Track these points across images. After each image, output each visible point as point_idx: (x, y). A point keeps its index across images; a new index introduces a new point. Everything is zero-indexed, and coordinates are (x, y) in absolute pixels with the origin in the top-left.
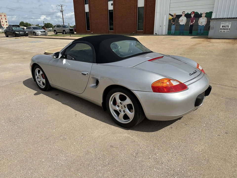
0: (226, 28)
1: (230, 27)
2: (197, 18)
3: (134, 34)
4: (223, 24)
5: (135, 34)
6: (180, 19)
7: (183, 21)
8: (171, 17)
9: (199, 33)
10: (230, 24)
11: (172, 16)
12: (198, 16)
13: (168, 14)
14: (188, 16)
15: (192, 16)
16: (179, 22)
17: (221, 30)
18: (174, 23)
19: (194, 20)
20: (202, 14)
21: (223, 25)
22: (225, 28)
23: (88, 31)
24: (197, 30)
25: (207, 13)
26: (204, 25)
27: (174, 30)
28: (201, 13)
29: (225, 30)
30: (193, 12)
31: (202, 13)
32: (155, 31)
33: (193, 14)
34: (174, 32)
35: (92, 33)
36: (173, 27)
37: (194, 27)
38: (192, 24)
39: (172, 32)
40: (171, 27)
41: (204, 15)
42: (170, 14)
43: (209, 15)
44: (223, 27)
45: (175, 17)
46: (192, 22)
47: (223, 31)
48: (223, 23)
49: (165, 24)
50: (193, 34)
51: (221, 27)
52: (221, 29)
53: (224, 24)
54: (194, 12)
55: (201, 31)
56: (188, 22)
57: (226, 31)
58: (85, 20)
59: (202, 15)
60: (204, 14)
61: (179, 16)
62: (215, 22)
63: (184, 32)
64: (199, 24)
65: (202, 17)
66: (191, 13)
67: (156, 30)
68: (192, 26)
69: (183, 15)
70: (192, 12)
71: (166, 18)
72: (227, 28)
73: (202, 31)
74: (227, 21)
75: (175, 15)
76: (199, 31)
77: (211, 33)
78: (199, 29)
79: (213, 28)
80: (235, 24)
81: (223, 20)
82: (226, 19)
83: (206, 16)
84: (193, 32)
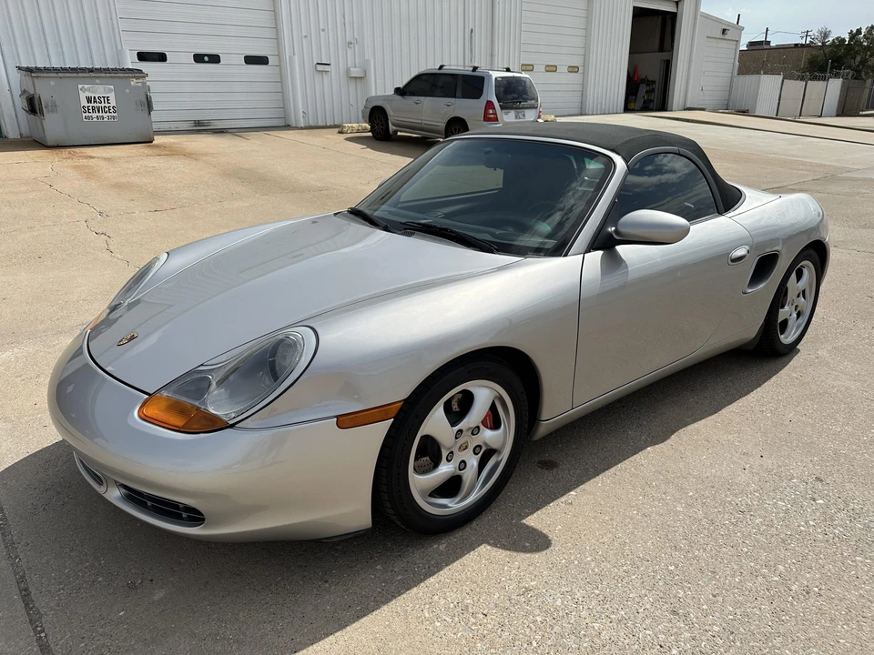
0: (103, 105)
1: (113, 103)
4: (85, 91)
10: (110, 91)
17: (87, 114)
21: (89, 95)
22: (98, 105)
29: (101, 114)
44: (89, 100)
47: (94, 115)
48: (86, 86)
51: (84, 103)
52: (86, 110)
53: (89, 90)
57: (105, 115)
62: (52, 83)
72: (107, 105)
74: (98, 81)
77: (52, 125)
79: (54, 108)
80: (127, 91)
81: (80, 75)
82: (92, 74)
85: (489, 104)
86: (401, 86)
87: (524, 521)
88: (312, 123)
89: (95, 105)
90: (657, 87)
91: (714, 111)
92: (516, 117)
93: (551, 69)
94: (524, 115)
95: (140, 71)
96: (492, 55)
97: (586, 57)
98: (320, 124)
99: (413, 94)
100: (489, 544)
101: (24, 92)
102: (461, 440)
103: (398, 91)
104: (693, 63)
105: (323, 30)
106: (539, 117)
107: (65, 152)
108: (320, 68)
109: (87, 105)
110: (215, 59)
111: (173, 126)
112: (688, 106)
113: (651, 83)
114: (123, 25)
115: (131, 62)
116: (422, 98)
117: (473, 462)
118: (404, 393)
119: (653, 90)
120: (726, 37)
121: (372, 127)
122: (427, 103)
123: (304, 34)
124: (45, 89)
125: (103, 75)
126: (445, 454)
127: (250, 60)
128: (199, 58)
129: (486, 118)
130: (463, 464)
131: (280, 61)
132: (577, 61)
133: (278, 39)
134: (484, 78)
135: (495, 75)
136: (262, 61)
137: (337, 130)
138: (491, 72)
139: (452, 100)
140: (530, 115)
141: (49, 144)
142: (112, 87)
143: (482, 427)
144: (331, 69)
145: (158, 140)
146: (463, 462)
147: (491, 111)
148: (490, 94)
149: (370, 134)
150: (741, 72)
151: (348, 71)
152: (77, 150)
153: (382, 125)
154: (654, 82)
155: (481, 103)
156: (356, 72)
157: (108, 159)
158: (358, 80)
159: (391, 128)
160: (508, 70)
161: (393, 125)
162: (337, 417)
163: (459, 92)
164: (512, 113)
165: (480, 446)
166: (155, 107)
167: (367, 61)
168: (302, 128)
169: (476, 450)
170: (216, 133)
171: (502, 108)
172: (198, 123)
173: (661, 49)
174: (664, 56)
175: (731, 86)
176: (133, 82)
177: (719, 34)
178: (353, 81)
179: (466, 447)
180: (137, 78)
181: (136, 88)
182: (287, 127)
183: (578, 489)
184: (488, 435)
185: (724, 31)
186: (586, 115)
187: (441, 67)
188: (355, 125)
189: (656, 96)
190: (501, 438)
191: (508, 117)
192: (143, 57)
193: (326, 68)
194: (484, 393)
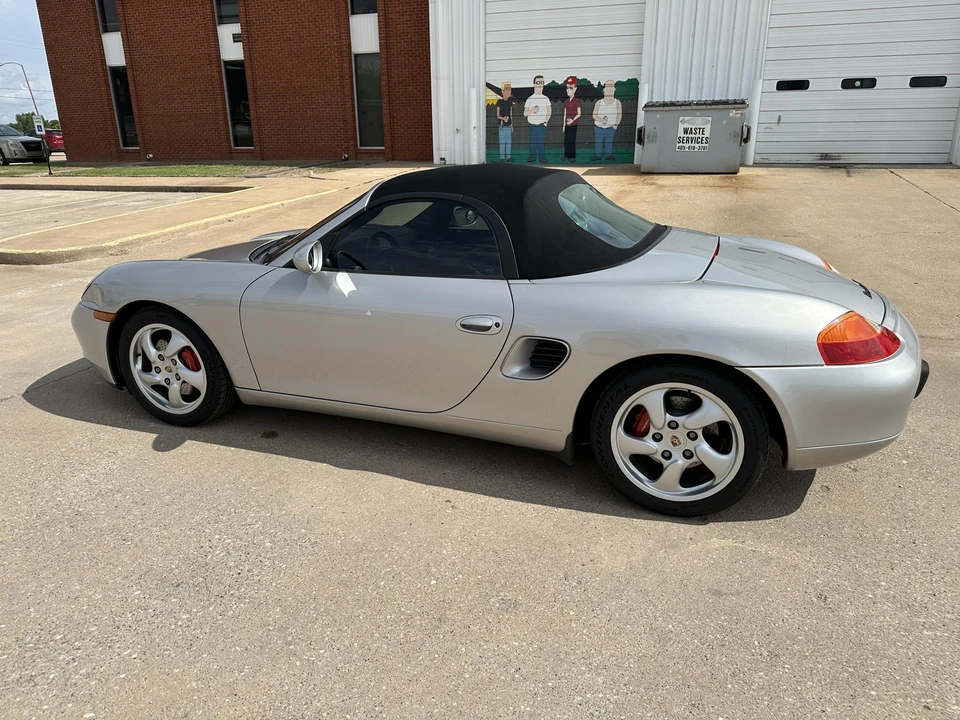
0: (697, 136)
1: (707, 133)
2: (588, 102)
3: (347, 159)
4: (685, 122)
5: (354, 161)
6: (530, 103)
7: (538, 110)
8: (494, 97)
9: (601, 156)
10: (708, 122)
11: (497, 91)
12: (589, 93)
13: (483, 85)
14: (554, 92)
15: (571, 92)
16: (525, 114)
17: (681, 144)
18: (506, 119)
19: (579, 109)
20: (604, 87)
21: (686, 126)
22: (693, 136)
23: (128, 152)
24: (592, 144)
25: (618, 85)
26: (615, 128)
27: (509, 147)
29: (693, 145)
30: (570, 80)
31: (602, 84)
32: (438, 149)
33: (573, 86)
34: (509, 152)
35: (148, 160)
36: (505, 135)
38: (570, 121)
39: (502, 151)
40: (497, 134)
41: (609, 91)
42: (489, 86)
43: (628, 91)
44: (686, 132)
45: (507, 95)
46: (571, 115)
47: (687, 145)
48: (686, 118)
49: (474, 123)
50: (578, 158)
51: (681, 133)
52: (681, 140)
53: (688, 122)
54: (574, 79)
55: (604, 147)
56: (555, 115)
57: (697, 145)
58: (109, 99)
59: (605, 90)
60: (609, 86)
61: (522, 94)
62: (658, 116)
63: (547, 151)
64: (596, 123)
65: (603, 97)
66: (566, 82)
67: (443, 147)
68: (571, 129)
69: (539, 90)
70: (568, 78)
71: (478, 100)
72: (701, 136)
73: (609, 149)
74: (698, 113)
75: (507, 87)
76: (598, 150)
78: (598, 140)
79: (654, 138)
80: (724, 122)
81: (683, 108)
82: (694, 107)
83: (616, 96)
84: (578, 151)
89: (690, 136)
95: (742, 102)
109: (682, 135)
110: (869, 83)
111: (794, 159)
125: (705, 107)
127: (919, 82)
128: (848, 84)
136: (936, 82)
141: (643, 170)
142: (710, 119)
172: (825, 156)
176: (733, 113)
180: (738, 109)
181: (734, 118)
182: (948, 165)
192: (784, 86)
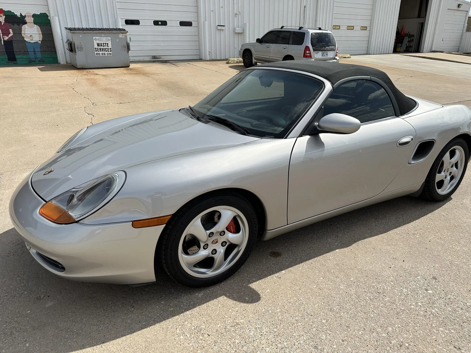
0: (105, 47)
1: (110, 46)
2: (16, 26)
4: (97, 40)
9: (34, 59)
10: (109, 40)
12: (15, 20)
15: (1, 19)
17: (97, 52)
19: (11, 30)
20: (25, 17)
21: (98, 42)
22: (103, 47)
24: (26, 52)
25: (34, 16)
26: (40, 42)
28: (21, 14)
29: (104, 52)
31: (23, 15)
33: (2, 15)
37: (15, 45)
38: (6, 38)
41: (29, 20)
43: (43, 21)
44: (98, 45)
46: (5, 34)
47: (101, 53)
48: (97, 38)
50: (19, 61)
51: (96, 46)
52: (97, 50)
53: (99, 40)
55: (35, 54)
57: (106, 53)
59: (26, 19)
60: (28, 16)
62: (81, 36)
64: (25, 39)
65: (26, 23)
68: (9, 43)
72: (107, 47)
74: (103, 35)
76: (32, 56)
77: (80, 58)
78: (30, 50)
79: (81, 48)
80: (117, 40)
81: (94, 32)
82: (100, 32)
83: (35, 23)
84: (17, 57)
85: (307, 48)
86: (260, 38)
87: (250, 285)
88: (213, 58)
89: (101, 47)
90: (415, 39)
91: (449, 53)
92: (322, 55)
93: (351, 28)
94: (327, 54)
95: (124, 30)
96: (316, 21)
97: (372, 21)
98: (218, 58)
99: (267, 42)
100: (226, 296)
101: (68, 40)
102: (213, 238)
103: (258, 41)
104: (438, 25)
105: (222, 7)
106: (336, 55)
107: (85, 72)
108: (219, 28)
109: (97, 47)
110: (164, 23)
111: (141, 59)
112: (433, 50)
113: (410, 36)
114: (118, 5)
115: (121, 25)
116: (271, 45)
117: (221, 250)
118: (173, 211)
119: (413, 40)
120: (460, 9)
121: (244, 60)
122: (273, 47)
123: (211, 9)
124: (77, 39)
125: (106, 32)
126: (202, 245)
127: (183, 24)
128: (156, 23)
129: (305, 56)
130: (214, 251)
131: (198, 24)
132: (366, 24)
133: (197, 12)
134: (305, 33)
135: (311, 31)
136: (189, 24)
137: (226, 62)
138: (309, 30)
139: (287, 45)
140: (331, 54)
141: (78, 67)
142: (110, 38)
143: (226, 231)
144: (226, 28)
145: (132, 66)
146: (215, 250)
147: (308, 52)
148: (308, 42)
149: (243, 64)
150: (467, 30)
151: (234, 29)
152: (91, 70)
153: (249, 59)
154: (413, 36)
155: (303, 47)
156: (238, 30)
157: (105, 76)
158: (239, 34)
159: (254, 61)
160: (320, 29)
161: (255, 59)
162: (133, 222)
163: (291, 42)
164: (320, 53)
165: (226, 242)
166: (131, 48)
167: (245, 24)
168: (208, 61)
169: (223, 244)
170: (163, 62)
171: (314, 50)
172: (154, 57)
173: (419, 16)
174: (420, 20)
175: (461, 39)
176: (121, 35)
177: (456, 8)
178: (237, 35)
179: (217, 242)
180: (123, 33)
181: (121, 38)
182: (200, 60)
183: (287, 270)
184: (231, 237)
185: (459, 6)
186: (370, 54)
187: (282, 27)
188: (235, 59)
189: (414, 44)
190: (241, 238)
191: (318, 55)
192: (128, 22)
193: (223, 28)
194: (227, 213)
